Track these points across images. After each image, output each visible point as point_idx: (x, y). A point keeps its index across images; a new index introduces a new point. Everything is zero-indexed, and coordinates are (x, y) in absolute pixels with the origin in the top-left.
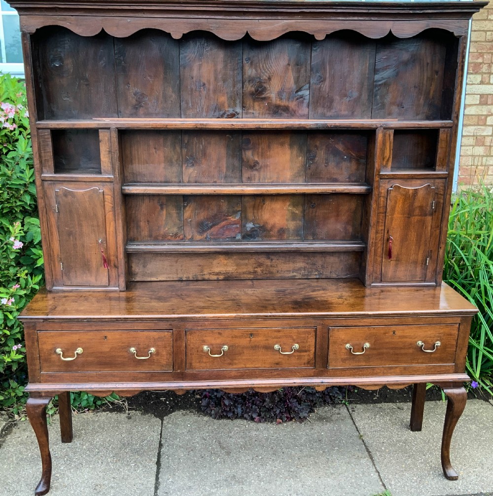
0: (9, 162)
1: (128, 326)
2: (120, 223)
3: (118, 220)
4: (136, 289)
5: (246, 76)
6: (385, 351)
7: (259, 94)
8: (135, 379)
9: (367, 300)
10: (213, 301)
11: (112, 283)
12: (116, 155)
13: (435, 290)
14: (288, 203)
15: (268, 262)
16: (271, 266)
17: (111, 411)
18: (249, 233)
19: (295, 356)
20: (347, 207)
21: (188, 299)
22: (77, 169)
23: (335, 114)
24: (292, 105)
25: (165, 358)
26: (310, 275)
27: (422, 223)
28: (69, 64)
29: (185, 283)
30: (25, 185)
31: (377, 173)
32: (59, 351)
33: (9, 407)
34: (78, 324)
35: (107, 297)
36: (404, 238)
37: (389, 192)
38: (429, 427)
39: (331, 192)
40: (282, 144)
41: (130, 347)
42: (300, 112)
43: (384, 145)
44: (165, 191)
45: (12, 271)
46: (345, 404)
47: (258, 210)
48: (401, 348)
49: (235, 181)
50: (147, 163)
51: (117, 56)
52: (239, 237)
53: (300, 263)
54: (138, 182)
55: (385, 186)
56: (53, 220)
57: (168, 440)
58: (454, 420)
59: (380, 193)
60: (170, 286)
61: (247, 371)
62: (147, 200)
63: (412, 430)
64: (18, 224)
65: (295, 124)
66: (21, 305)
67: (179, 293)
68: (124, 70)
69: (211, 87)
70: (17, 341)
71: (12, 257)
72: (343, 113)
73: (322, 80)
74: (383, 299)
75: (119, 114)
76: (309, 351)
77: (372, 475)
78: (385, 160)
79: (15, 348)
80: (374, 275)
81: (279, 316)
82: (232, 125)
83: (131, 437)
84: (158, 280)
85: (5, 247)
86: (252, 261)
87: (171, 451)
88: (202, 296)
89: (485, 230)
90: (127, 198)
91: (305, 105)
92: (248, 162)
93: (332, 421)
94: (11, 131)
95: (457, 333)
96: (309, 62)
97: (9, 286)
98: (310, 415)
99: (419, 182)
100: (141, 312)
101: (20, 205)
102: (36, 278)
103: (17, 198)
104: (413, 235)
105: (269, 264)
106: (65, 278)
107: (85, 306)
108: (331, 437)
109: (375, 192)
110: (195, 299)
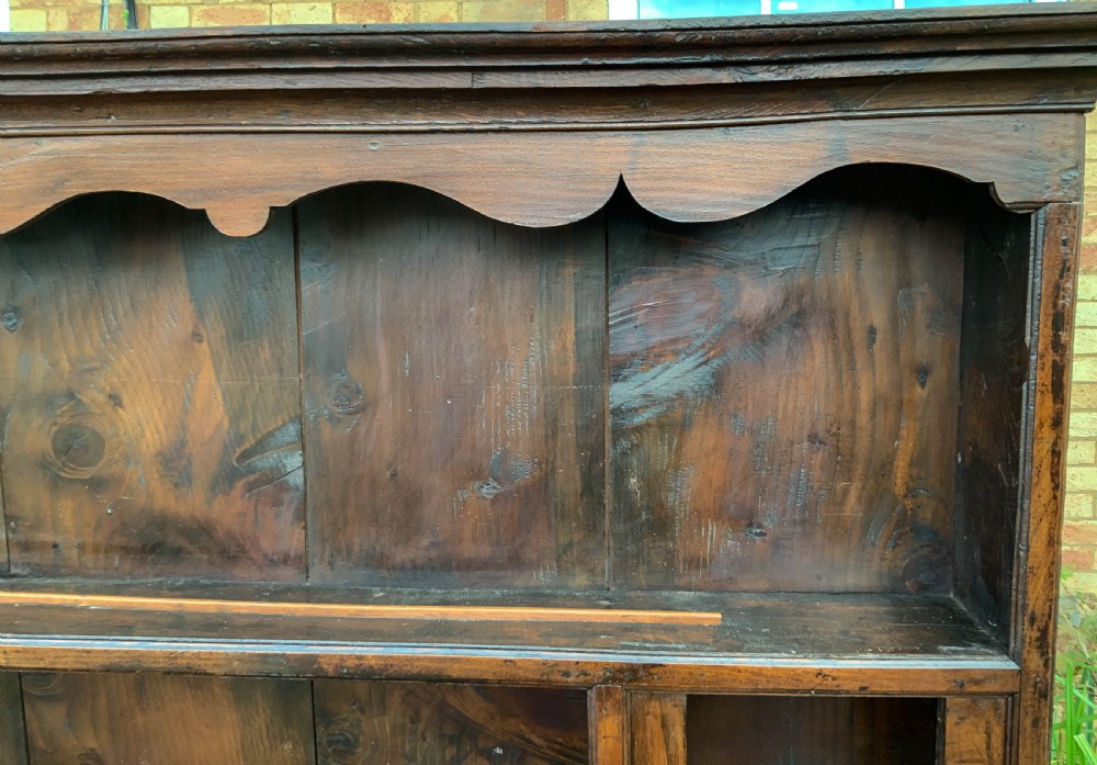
7: (72, 462)
23: (434, 553)
24: (228, 511)
72: (468, 550)
73: (360, 403)
91: (287, 514)
96: (292, 325)
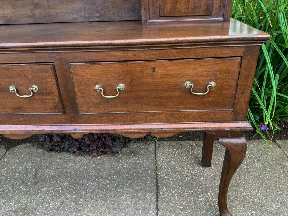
6: (144, 93)
26: (92, 17)
38: (218, 163)
46: (155, 141)
48: (165, 90)
63: (203, 166)
76: (52, 93)
77: (151, 212)
93: (139, 155)
98: (123, 150)
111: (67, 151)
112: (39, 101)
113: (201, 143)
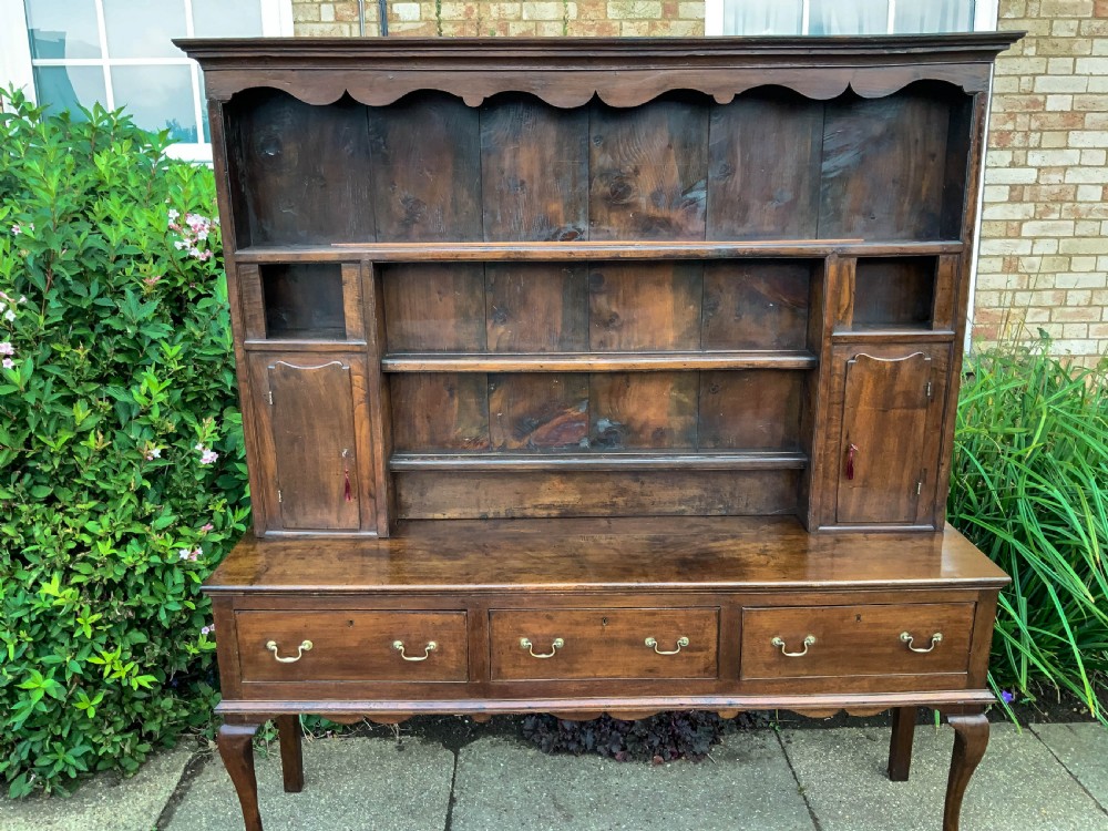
0: (199, 315)
1: (388, 603)
2: (379, 422)
3: (375, 417)
4: (408, 534)
5: (595, 168)
6: (842, 649)
7: (618, 197)
8: (402, 695)
9: (811, 557)
10: (538, 558)
11: (366, 524)
12: (371, 307)
13: (932, 539)
14: (670, 386)
15: (636, 487)
16: (642, 494)
17: (371, 735)
18: (604, 437)
19: (682, 658)
20: (775, 391)
21: (496, 554)
22: (305, 330)
23: (753, 231)
24: (677, 216)
25: (454, 658)
26: (710, 509)
27: (910, 422)
28: (291, 151)
29: (492, 522)
30: (224, 356)
31: (827, 334)
32: (272, 645)
33: (200, 727)
34: (305, 600)
35: (357, 549)
36: (877, 449)
37: (849, 367)
38: (922, 774)
39: (746, 366)
40: (659, 284)
41: (394, 640)
42: (690, 228)
43: (839, 284)
44: (456, 366)
45: (200, 499)
46: (773, 728)
47: (618, 398)
48: (872, 645)
49: (577, 347)
50: (426, 318)
51: (373, 137)
52: (585, 443)
53: (693, 490)
54: (411, 351)
55: (841, 357)
56: (265, 418)
57: (465, 792)
58: (967, 770)
59: (832, 370)
60: (465, 528)
61: (598, 683)
62: (425, 381)
63: (892, 779)
64: (210, 423)
65: (680, 251)
66: (216, 558)
67: (480, 542)
68: (385, 159)
69: (536, 187)
70: (208, 620)
71: (199, 477)
73: (729, 171)
74: (839, 556)
75: (377, 235)
76: (707, 649)
78: (842, 311)
79: (205, 631)
80: (824, 511)
81: (654, 588)
82: (571, 253)
83: (403, 785)
84: (446, 517)
85: (188, 460)
86: (608, 485)
87: (470, 811)
88: (519, 548)
89: (1021, 426)
90: (390, 379)
91: (699, 215)
92: (599, 314)
93: (751, 760)
94: (203, 263)
95: (972, 618)
96: (705, 142)
97: (196, 525)
98: (713, 750)
99: (902, 349)
100: (412, 578)
101: (215, 389)
102: (242, 511)
103: (211, 376)
104: (892, 443)
105: (638, 490)
106: (286, 516)
107: (318, 566)
108: (749, 790)
109: (824, 368)
110: (507, 555)
111: (594, 751)
112: (685, 661)
113: (889, 731)
